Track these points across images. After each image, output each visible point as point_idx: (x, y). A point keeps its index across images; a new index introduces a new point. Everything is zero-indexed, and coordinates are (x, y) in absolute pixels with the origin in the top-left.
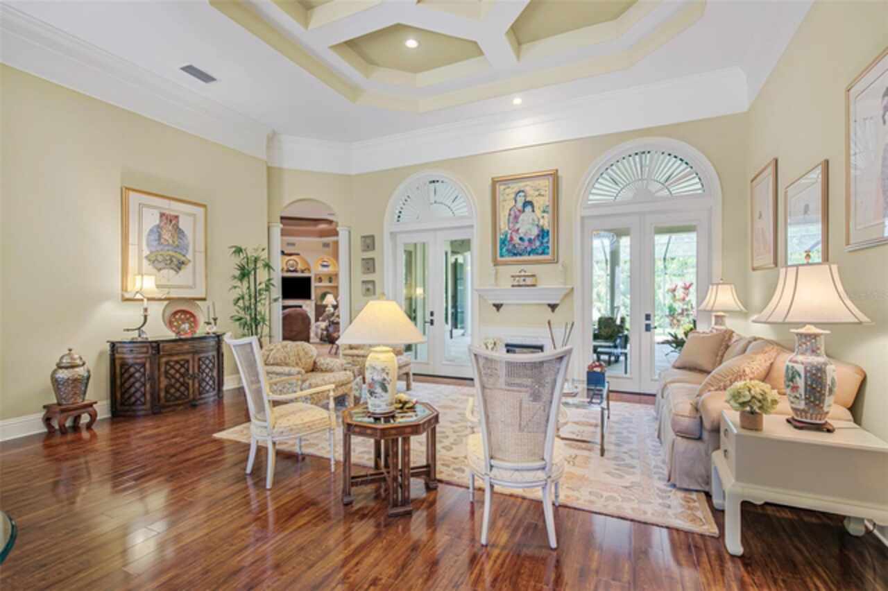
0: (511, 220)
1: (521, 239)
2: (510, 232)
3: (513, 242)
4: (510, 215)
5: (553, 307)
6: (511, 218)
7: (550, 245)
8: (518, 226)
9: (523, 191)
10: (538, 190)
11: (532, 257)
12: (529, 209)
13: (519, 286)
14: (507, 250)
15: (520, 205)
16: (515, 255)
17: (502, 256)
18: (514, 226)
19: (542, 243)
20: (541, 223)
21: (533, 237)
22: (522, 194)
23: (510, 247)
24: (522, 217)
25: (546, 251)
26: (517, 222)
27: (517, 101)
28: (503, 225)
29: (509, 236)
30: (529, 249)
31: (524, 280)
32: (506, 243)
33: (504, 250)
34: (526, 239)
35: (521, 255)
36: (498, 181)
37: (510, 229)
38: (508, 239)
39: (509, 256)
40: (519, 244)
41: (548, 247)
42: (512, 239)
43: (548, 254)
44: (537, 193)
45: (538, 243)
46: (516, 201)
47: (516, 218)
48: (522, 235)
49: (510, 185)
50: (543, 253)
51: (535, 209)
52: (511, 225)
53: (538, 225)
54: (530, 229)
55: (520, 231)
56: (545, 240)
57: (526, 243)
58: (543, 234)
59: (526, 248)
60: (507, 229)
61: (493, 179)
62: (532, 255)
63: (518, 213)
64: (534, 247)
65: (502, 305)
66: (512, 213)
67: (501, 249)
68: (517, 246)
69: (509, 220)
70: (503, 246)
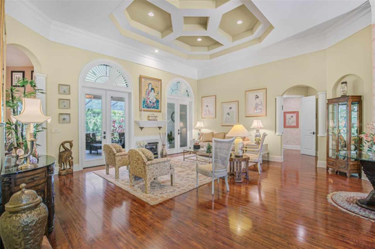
0: (147, 94)
1: (150, 102)
2: (146, 98)
3: (147, 103)
4: (146, 92)
5: (160, 128)
6: (147, 93)
7: (160, 106)
8: (149, 97)
9: (151, 84)
10: (156, 85)
11: (154, 109)
12: (153, 91)
13: (154, 120)
14: (145, 105)
15: (150, 89)
16: (148, 108)
17: (143, 108)
18: (148, 97)
19: (157, 105)
20: (157, 97)
21: (154, 102)
22: (150, 85)
23: (146, 104)
24: (151, 93)
25: (158, 108)
26: (149, 95)
27: (157, 51)
28: (144, 95)
29: (146, 100)
30: (153, 106)
31: (156, 118)
32: (145, 102)
33: (144, 105)
34: (152, 102)
35: (150, 108)
36: (143, 77)
37: (146, 97)
38: (146, 101)
39: (146, 108)
40: (150, 104)
41: (159, 106)
42: (147, 101)
43: (158, 109)
44: (155, 86)
45: (155, 105)
46: (149, 87)
47: (149, 93)
48: (150, 101)
49: (147, 80)
50: (157, 108)
51: (155, 92)
52: (147, 96)
53: (156, 98)
54: (153, 99)
55: (150, 99)
56: (158, 104)
57: (152, 104)
58: (157, 101)
59: (152, 106)
60: (145, 97)
61: (140, 75)
62: (154, 108)
63: (149, 92)
64: (154, 106)
65: (143, 128)
66: (147, 91)
67: (143, 105)
68: (149, 104)
69: (146, 93)
70: (144, 103)
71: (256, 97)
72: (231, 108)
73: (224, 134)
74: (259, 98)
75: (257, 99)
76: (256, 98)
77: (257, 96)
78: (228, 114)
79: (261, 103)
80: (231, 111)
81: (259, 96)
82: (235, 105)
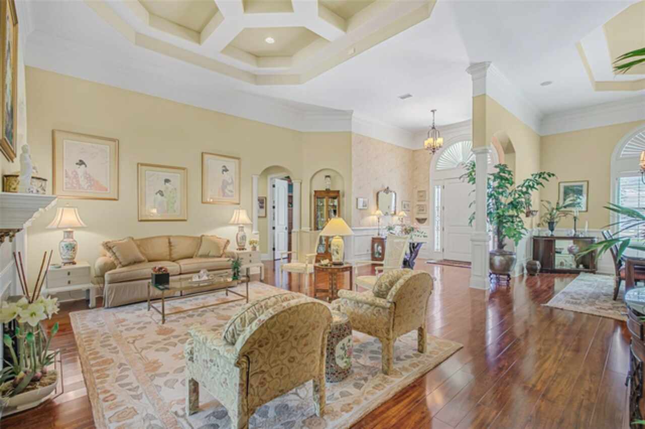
71: (224, 168)
72: (167, 181)
73: (167, 240)
74: (228, 172)
75: (224, 172)
76: (223, 170)
77: (224, 166)
78: (161, 193)
79: (232, 180)
80: (167, 188)
81: (228, 168)
82: (179, 175)
